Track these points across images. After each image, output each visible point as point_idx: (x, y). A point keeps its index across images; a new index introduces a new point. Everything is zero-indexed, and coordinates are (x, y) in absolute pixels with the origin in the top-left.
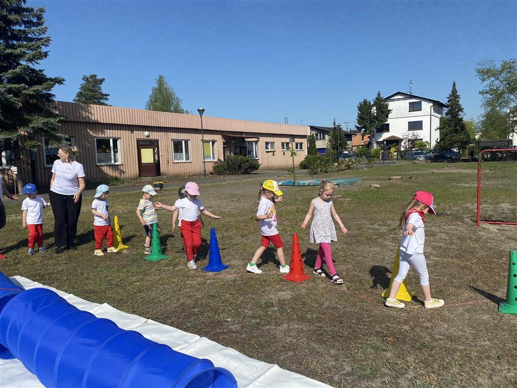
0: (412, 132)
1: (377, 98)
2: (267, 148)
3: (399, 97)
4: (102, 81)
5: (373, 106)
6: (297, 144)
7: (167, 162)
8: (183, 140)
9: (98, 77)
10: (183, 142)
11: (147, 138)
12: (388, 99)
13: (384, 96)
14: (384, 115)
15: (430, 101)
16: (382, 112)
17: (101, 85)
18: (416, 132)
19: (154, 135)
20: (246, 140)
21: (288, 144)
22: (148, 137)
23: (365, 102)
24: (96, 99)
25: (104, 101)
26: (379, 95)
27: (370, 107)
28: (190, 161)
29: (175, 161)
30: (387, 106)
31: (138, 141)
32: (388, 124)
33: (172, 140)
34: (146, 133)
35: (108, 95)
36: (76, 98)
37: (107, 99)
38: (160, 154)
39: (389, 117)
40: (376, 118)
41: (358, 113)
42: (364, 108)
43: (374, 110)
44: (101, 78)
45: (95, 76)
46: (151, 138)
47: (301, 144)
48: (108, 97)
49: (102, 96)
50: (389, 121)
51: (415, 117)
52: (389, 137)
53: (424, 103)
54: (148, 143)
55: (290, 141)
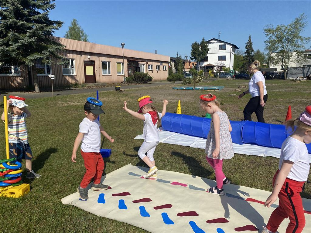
0: (220, 62)
1: (202, 42)
2: (149, 68)
3: (214, 41)
5: (200, 45)
6: (163, 67)
7: (99, 75)
10: (107, 63)
11: (89, 59)
15: (230, 44)
16: (205, 50)
23: (196, 43)
26: (204, 39)
27: (198, 46)
28: (111, 75)
29: (103, 74)
32: (207, 57)
39: (208, 53)
41: (192, 50)
42: (195, 47)
46: (91, 59)
52: (208, 65)
53: (227, 46)
54: (89, 63)
55: (160, 65)
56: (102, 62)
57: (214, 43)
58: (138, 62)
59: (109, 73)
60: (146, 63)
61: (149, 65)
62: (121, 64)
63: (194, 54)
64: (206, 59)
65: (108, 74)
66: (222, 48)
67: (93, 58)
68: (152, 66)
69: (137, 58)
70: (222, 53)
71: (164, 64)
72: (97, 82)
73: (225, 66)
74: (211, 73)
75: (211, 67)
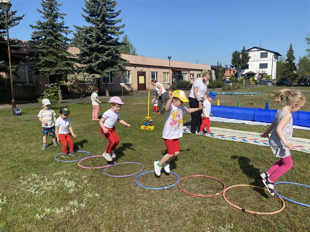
0: (262, 69)
1: (243, 50)
2: (191, 77)
3: (255, 49)
8: (155, 72)
10: (155, 73)
12: (249, 50)
13: (247, 49)
14: (246, 60)
15: (272, 52)
16: (246, 58)
18: (264, 70)
20: (182, 72)
22: (142, 70)
23: (236, 52)
26: (244, 48)
27: (239, 55)
30: (248, 54)
31: (138, 72)
32: (248, 65)
34: (141, 68)
38: (146, 79)
39: (249, 61)
40: (242, 61)
41: (232, 58)
42: (235, 55)
43: (241, 57)
50: (249, 63)
51: (264, 61)
52: (249, 72)
53: (269, 53)
54: (141, 73)
56: (152, 73)
57: (254, 51)
60: (188, 72)
62: (167, 73)
63: (235, 62)
64: (247, 67)
66: (264, 56)
67: (144, 69)
68: (193, 75)
72: (147, 90)
73: (267, 74)
75: (252, 75)
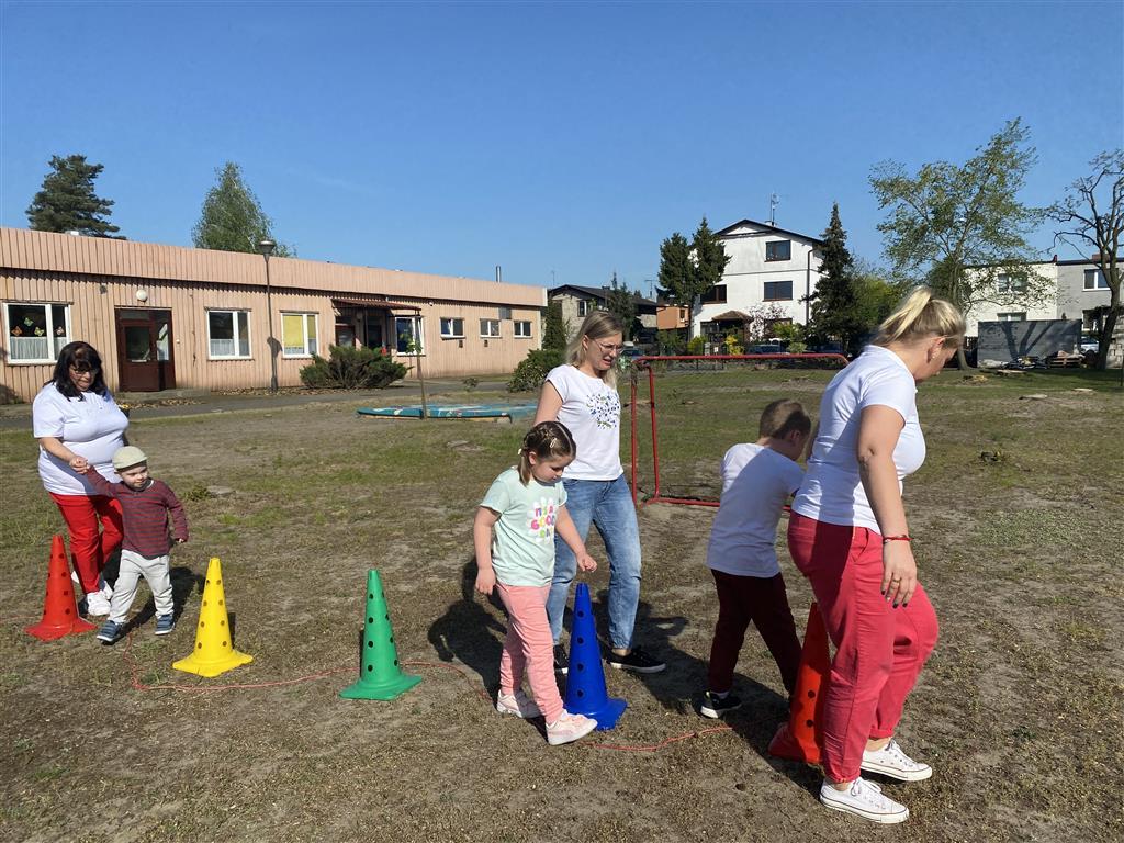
0: (770, 303)
1: (699, 233)
2: (445, 330)
3: (745, 230)
4: (97, 169)
5: (692, 248)
6: (517, 325)
7: (190, 359)
8: (235, 310)
9: (87, 162)
10: (235, 316)
11: (142, 304)
12: (723, 234)
13: (714, 228)
14: (713, 268)
15: (805, 240)
16: (710, 261)
17: (93, 180)
18: (778, 304)
19: (160, 298)
20: (394, 312)
21: (495, 323)
22: (145, 301)
23: (676, 238)
24: (83, 210)
25: (100, 215)
26: (704, 224)
27: (686, 250)
28: (250, 357)
29: (212, 358)
30: (721, 248)
31: (119, 312)
32: (725, 286)
33: (207, 309)
34: (141, 293)
35: (112, 203)
36: (34, 207)
37: (108, 212)
38: (176, 341)
39: (725, 272)
40: (697, 273)
41: (662, 262)
42: (674, 252)
43: (693, 256)
44: (94, 164)
45: (82, 159)
46: (154, 303)
47: (527, 325)
48: (110, 208)
49: (95, 205)
50: (725, 281)
52: (725, 314)
53: (795, 246)
54: (144, 316)
55: (502, 317)
56: (211, 315)
57: (745, 235)
58: (386, 310)
59: (245, 350)
60: (412, 312)
61: (445, 322)
62: (305, 316)
63: (669, 277)
64: (720, 295)
65: (237, 356)
66: (778, 252)
67: (163, 299)
68: (458, 324)
69: (383, 297)
70: (779, 272)
71: (517, 315)
72: (181, 388)
73: (790, 320)
74: (734, 344)
75: (735, 323)
